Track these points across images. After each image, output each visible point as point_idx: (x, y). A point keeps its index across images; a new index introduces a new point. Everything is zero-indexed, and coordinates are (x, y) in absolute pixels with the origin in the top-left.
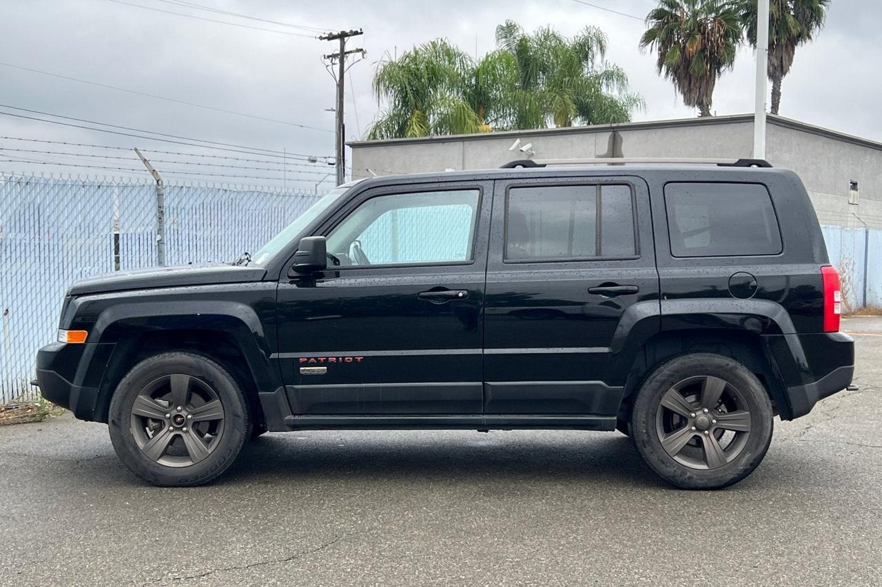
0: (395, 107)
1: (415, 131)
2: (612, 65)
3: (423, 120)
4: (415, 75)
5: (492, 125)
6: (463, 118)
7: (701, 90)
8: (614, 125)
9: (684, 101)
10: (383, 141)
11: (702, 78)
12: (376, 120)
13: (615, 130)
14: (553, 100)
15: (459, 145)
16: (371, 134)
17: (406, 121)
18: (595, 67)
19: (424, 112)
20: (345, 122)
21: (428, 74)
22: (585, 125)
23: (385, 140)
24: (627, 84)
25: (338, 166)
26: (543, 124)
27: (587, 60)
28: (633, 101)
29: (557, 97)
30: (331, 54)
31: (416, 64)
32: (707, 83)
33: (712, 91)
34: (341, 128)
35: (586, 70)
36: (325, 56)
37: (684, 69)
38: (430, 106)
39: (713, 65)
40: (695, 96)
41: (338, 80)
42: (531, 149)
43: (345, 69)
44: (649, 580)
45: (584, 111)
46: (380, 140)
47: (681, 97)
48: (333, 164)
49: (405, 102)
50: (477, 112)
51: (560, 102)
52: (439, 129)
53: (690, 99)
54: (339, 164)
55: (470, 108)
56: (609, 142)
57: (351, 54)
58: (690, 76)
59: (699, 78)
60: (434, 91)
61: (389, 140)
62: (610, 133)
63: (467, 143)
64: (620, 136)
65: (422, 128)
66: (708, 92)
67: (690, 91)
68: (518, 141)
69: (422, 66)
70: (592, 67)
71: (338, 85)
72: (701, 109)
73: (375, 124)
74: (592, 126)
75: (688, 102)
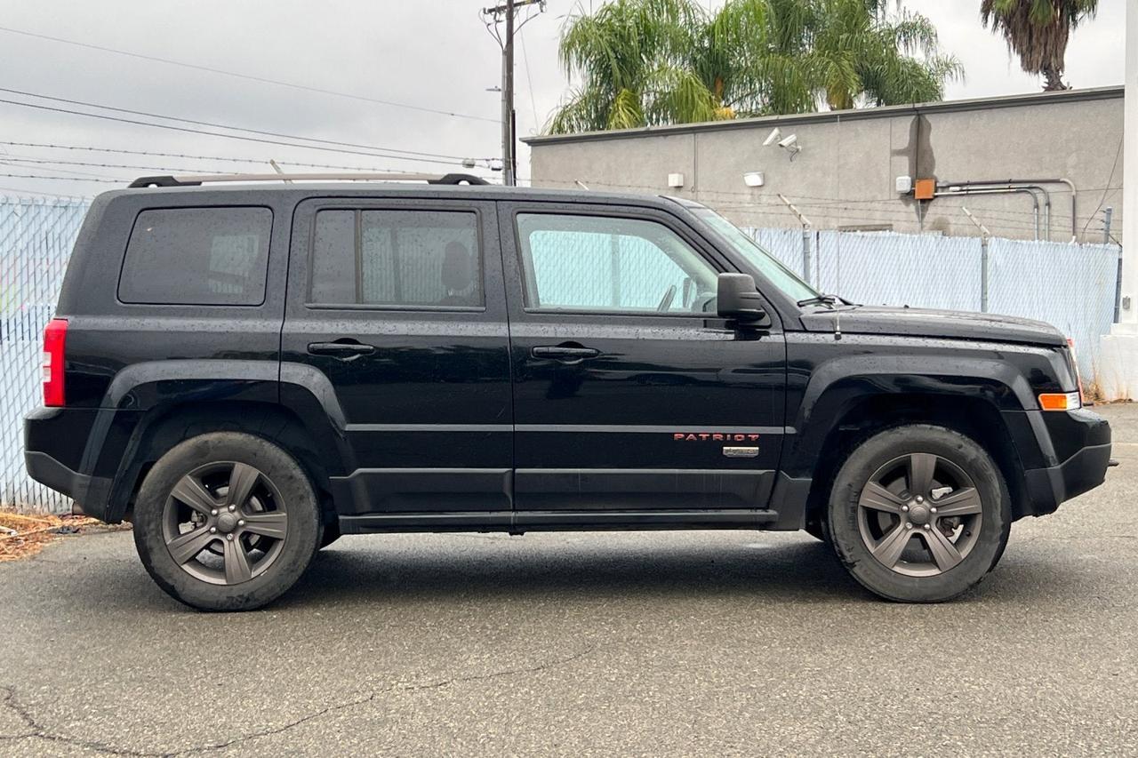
0: (593, 84)
1: (622, 118)
2: (913, 14)
3: (634, 103)
4: (621, 36)
5: (735, 108)
6: (690, 97)
7: (1048, 48)
8: (917, 105)
9: (1022, 65)
10: (573, 135)
11: (1048, 30)
12: (563, 104)
13: (920, 112)
14: (825, 68)
15: (688, 139)
16: (554, 124)
17: (607, 105)
18: (887, 19)
19: (634, 91)
20: (515, 106)
21: (639, 34)
22: (873, 106)
23: (577, 133)
24: (937, 42)
25: (506, 171)
26: (812, 104)
27: (876, 8)
28: (946, 67)
29: (832, 64)
30: (494, 7)
31: (621, 20)
32: (1057, 36)
33: (1064, 48)
34: (510, 116)
35: (875, 23)
36: (485, 10)
37: (1022, 16)
38: (642, 81)
39: (1065, 10)
40: (1038, 57)
41: (504, 47)
42: (795, 143)
43: (515, 28)
44: (982, 688)
45: (872, 84)
46: (569, 134)
47: (1017, 59)
48: (500, 170)
49: (607, 75)
50: (712, 89)
51: (836, 71)
52: (654, 117)
53: (1031, 62)
54: (507, 168)
55: (701, 83)
56: (911, 131)
57: (523, 7)
58: (1031, 27)
59: (1044, 29)
60: (649, 59)
61: (583, 133)
62: (914, 117)
63: (700, 135)
64: (927, 121)
65: (631, 113)
66: (1059, 51)
67: (1031, 49)
68: (776, 131)
69: (630, 23)
70: (883, 18)
71: (505, 53)
72: (1048, 76)
73: (560, 109)
74: (883, 107)
75: (1028, 66)
